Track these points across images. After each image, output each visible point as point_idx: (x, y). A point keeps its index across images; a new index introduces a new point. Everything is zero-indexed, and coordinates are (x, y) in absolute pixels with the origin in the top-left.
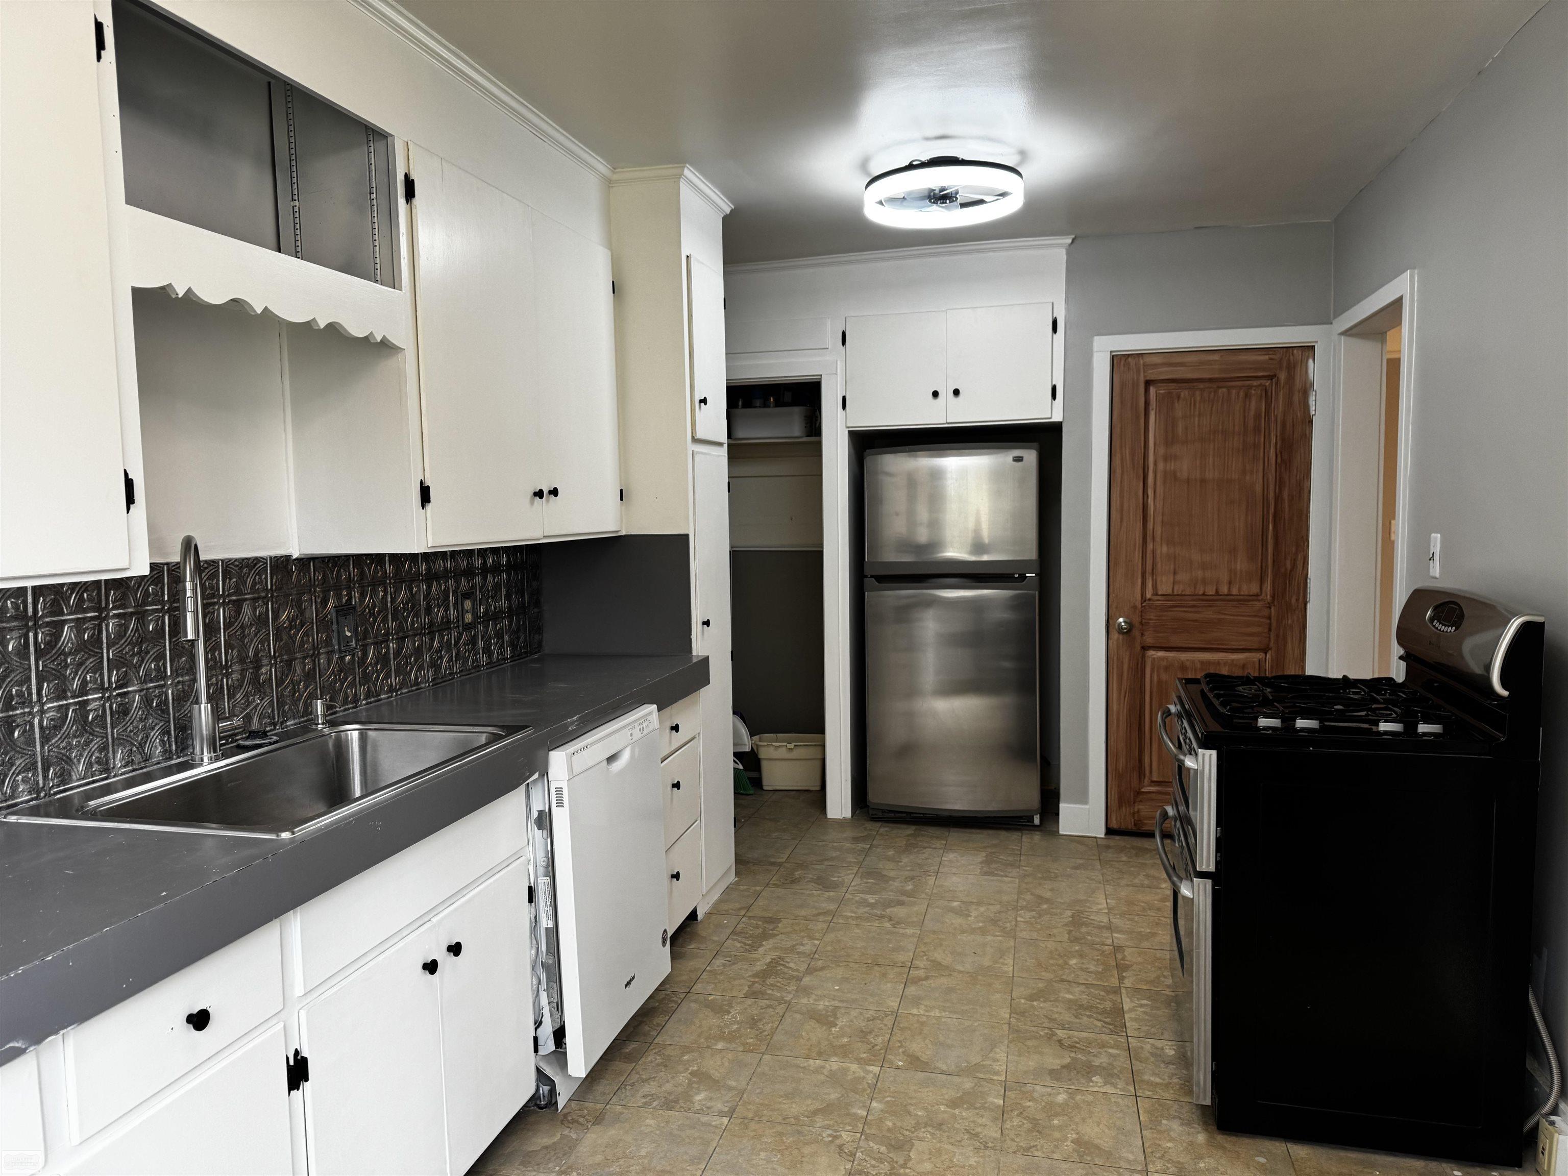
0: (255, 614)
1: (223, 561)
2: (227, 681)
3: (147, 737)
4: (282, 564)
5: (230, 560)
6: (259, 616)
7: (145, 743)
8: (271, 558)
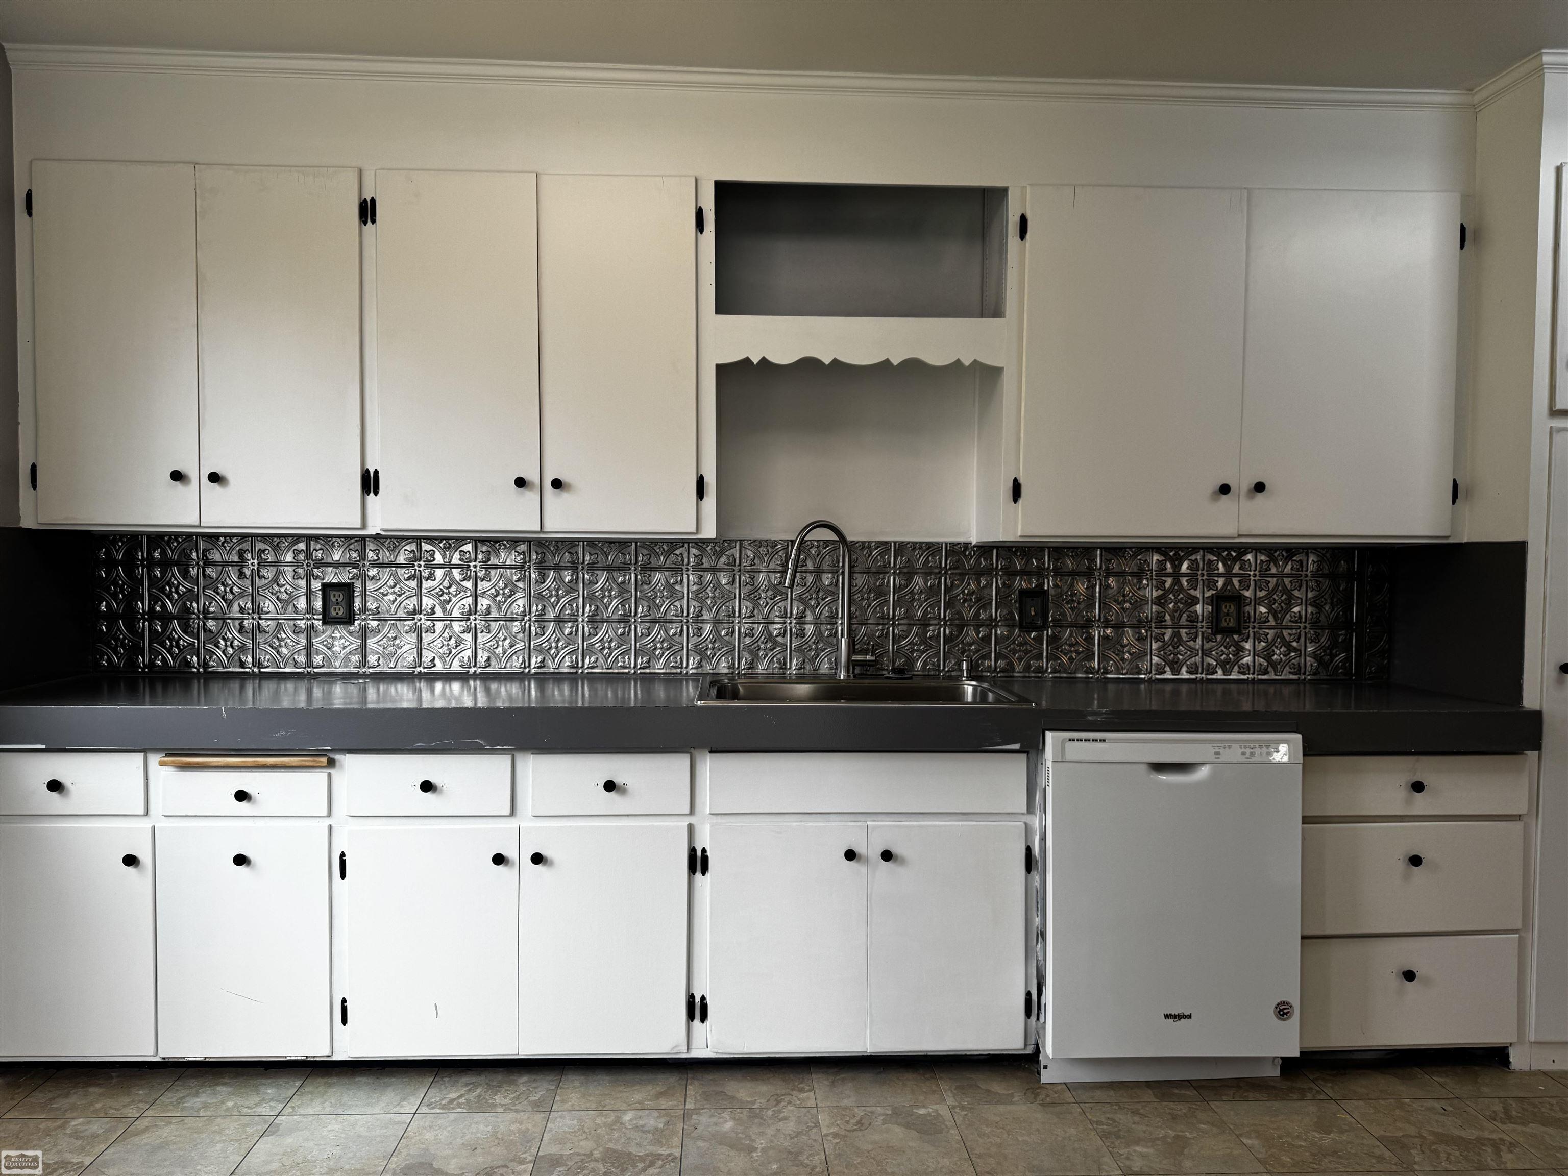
0: (927, 585)
1: (895, 543)
2: (893, 630)
3: (818, 656)
4: (958, 550)
5: (903, 542)
6: (931, 586)
7: (816, 659)
8: (946, 544)
